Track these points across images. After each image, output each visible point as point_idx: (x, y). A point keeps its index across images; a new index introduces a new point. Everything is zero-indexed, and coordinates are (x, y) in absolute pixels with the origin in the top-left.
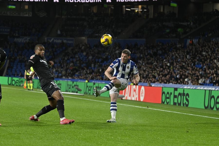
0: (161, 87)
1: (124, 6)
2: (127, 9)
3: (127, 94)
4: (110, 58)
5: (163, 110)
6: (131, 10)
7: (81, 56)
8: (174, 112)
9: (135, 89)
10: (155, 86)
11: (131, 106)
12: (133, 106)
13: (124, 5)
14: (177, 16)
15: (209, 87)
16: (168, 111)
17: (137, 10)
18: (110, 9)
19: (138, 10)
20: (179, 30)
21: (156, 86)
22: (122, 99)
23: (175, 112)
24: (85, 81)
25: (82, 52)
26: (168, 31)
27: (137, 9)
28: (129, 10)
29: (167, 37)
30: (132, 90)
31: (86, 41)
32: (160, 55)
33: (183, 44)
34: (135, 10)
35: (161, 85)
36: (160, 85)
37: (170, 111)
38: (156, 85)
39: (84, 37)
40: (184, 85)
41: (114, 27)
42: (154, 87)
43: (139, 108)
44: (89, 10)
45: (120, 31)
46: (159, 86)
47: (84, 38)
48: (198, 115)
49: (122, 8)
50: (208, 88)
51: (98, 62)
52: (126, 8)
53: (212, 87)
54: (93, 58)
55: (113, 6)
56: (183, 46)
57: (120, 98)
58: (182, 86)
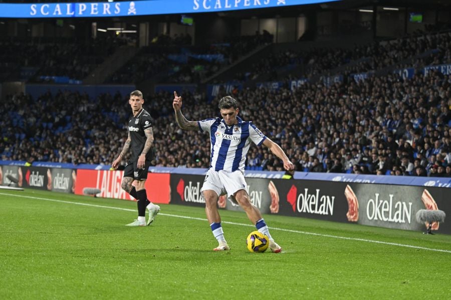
0: (167, 173)
1: (95, 24)
2: (99, 30)
3: (104, 187)
4: (71, 121)
5: (177, 216)
6: (108, 31)
7: (15, 118)
8: (197, 219)
9: (119, 178)
10: (156, 172)
11: (116, 208)
12: (119, 208)
13: (94, 22)
14: (193, 43)
15: (256, 173)
16: (185, 217)
17: (120, 31)
20: (197, 68)
21: (159, 172)
22: (95, 196)
23: (199, 219)
24: (25, 163)
25: (16, 109)
26: (177, 69)
28: (105, 31)
29: (176, 81)
30: (114, 180)
31: (24, 90)
32: (164, 115)
33: (204, 94)
34: (115, 31)
35: (168, 170)
36: (166, 170)
37: (189, 218)
38: (158, 170)
39: (19, 81)
41: (75, 62)
42: (154, 173)
43: (130, 211)
44: (29, 30)
45: (87, 70)
46: (163, 172)
47: (20, 83)
48: (242, 223)
49: (91, 27)
50: (254, 174)
51: (47, 128)
52: (98, 27)
53: (262, 173)
54: (37, 121)
55: (73, 23)
56: (204, 98)
57: (92, 194)
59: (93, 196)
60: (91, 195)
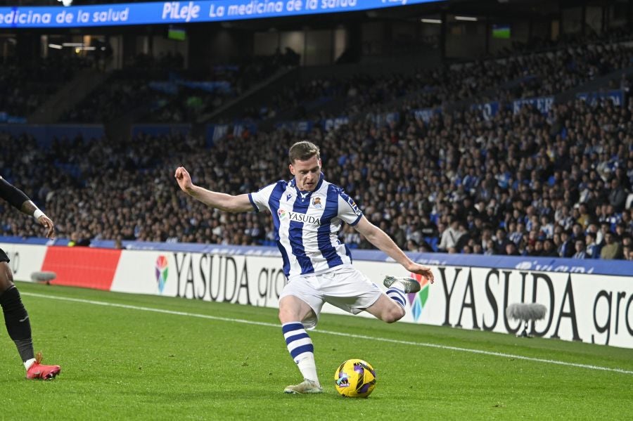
1: (45, 38)
2: (53, 46)
6: (64, 48)
10: (135, 248)
13: (44, 34)
14: (186, 65)
17: (81, 48)
18: (6, 45)
19: (83, 47)
20: (192, 101)
21: (139, 248)
22: (48, 284)
23: (199, 315)
26: (162, 103)
27: (80, 44)
28: (59, 47)
32: (144, 167)
33: (201, 138)
34: (72, 49)
36: (148, 246)
37: (186, 314)
40: (212, 246)
41: (16, 91)
42: (132, 250)
45: (34, 104)
46: (145, 248)
48: (260, 321)
49: (39, 40)
52: (50, 41)
55: (14, 35)
56: (201, 143)
57: (43, 280)
58: (206, 248)
59: (45, 282)
60: (42, 282)
